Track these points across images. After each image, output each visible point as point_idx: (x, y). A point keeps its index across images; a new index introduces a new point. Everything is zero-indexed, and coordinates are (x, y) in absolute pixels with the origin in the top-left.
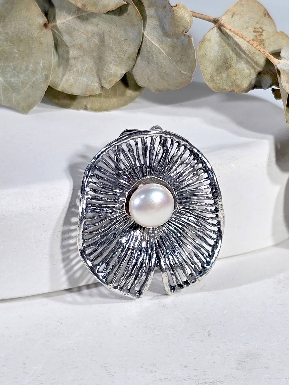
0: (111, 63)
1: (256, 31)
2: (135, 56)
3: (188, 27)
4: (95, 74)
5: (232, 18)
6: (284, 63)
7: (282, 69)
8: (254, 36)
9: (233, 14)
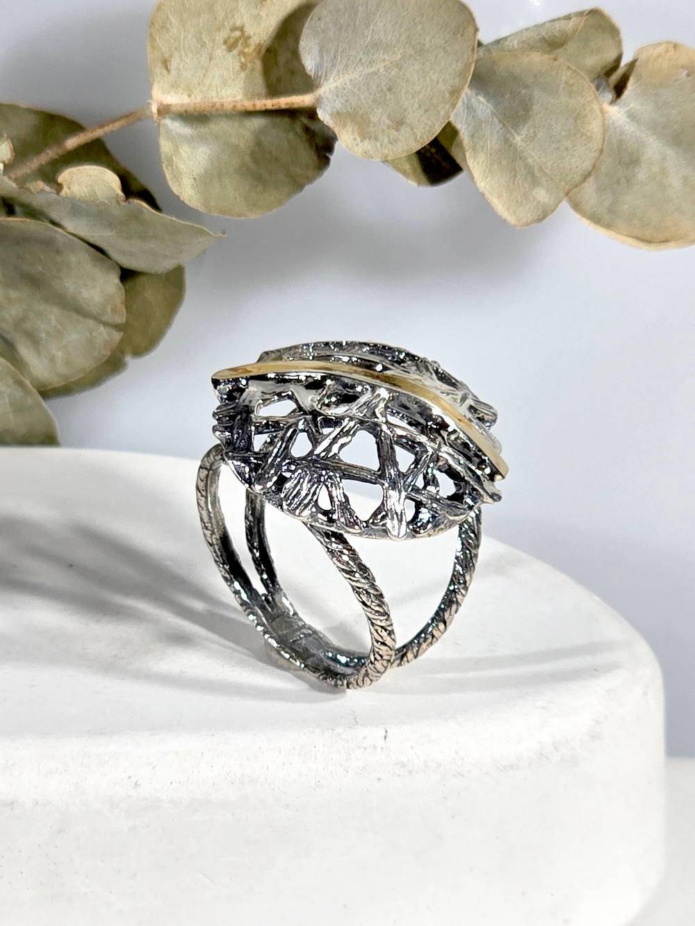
1: (232, 45)
5: (171, 73)
6: (327, 95)
7: (332, 114)
8: (237, 58)
9: (165, 64)
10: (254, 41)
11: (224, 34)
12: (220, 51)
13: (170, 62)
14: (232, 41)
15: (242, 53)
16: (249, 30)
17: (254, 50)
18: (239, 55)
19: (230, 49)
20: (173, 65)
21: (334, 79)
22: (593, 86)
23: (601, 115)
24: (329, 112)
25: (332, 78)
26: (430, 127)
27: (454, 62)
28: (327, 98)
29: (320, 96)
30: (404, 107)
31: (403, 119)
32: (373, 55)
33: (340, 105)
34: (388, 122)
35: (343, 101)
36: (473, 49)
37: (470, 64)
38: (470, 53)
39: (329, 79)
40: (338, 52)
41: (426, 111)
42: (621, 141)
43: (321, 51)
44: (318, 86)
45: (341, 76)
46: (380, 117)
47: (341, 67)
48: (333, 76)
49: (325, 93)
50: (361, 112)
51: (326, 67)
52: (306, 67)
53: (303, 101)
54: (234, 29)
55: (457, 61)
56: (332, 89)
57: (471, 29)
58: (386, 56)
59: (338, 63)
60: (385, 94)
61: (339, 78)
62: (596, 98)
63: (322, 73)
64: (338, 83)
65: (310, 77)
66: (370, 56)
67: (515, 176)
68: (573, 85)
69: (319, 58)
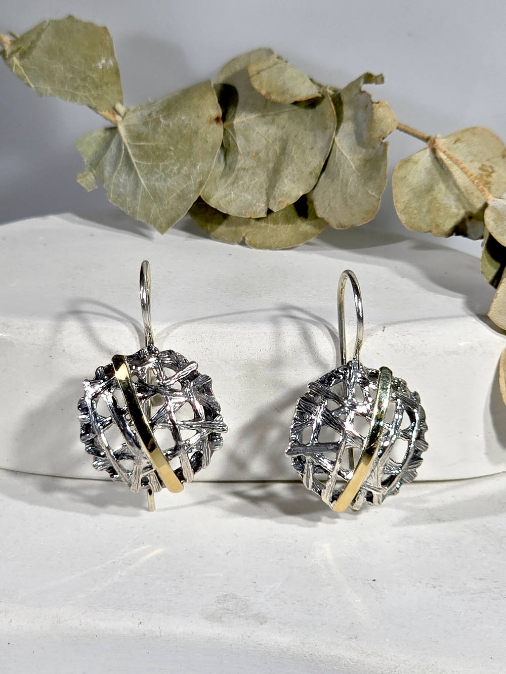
0: (287, 177)
1: (483, 169)
2: (318, 171)
3: (386, 132)
4: (264, 192)
5: (454, 145)
9: (457, 140)
10: (490, 179)
11: (487, 164)
12: (478, 165)
13: (460, 142)
14: (485, 168)
15: (481, 175)
16: (494, 175)
17: (486, 181)
18: (480, 174)
19: (480, 169)
20: (459, 144)
54: (491, 167)
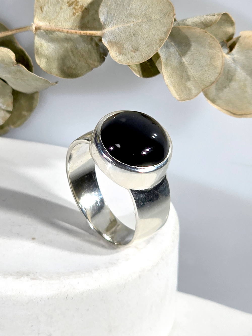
1: (71, 4)
5: (43, 13)
6: (107, 33)
7: (108, 41)
8: (72, 10)
9: (41, 8)
10: (80, 4)
12: (65, 6)
13: (43, 8)
15: (74, 8)
17: (80, 8)
20: (45, 9)
21: (111, 26)
22: (220, 46)
23: (222, 58)
24: (107, 41)
25: (110, 26)
26: (149, 53)
27: (163, 27)
28: (107, 34)
29: (104, 32)
30: (139, 43)
31: (138, 49)
32: (129, 19)
33: (112, 38)
34: (131, 48)
35: (114, 37)
36: (172, 23)
37: (170, 29)
38: (170, 24)
39: (109, 26)
40: (115, 15)
41: (148, 46)
42: (229, 70)
43: (108, 13)
44: (104, 28)
45: (115, 26)
46: (128, 46)
47: (115, 22)
48: (111, 25)
49: (106, 32)
50: (121, 42)
51: (109, 21)
52: (100, 19)
53: (97, 34)
55: (164, 27)
56: (110, 31)
57: (172, 14)
58: (135, 20)
59: (114, 19)
60: (132, 37)
61: (114, 26)
62: (221, 51)
63: (107, 23)
64: (113, 28)
65: (102, 24)
66: (128, 19)
67: (182, 79)
68: (212, 44)
69: (106, 16)
